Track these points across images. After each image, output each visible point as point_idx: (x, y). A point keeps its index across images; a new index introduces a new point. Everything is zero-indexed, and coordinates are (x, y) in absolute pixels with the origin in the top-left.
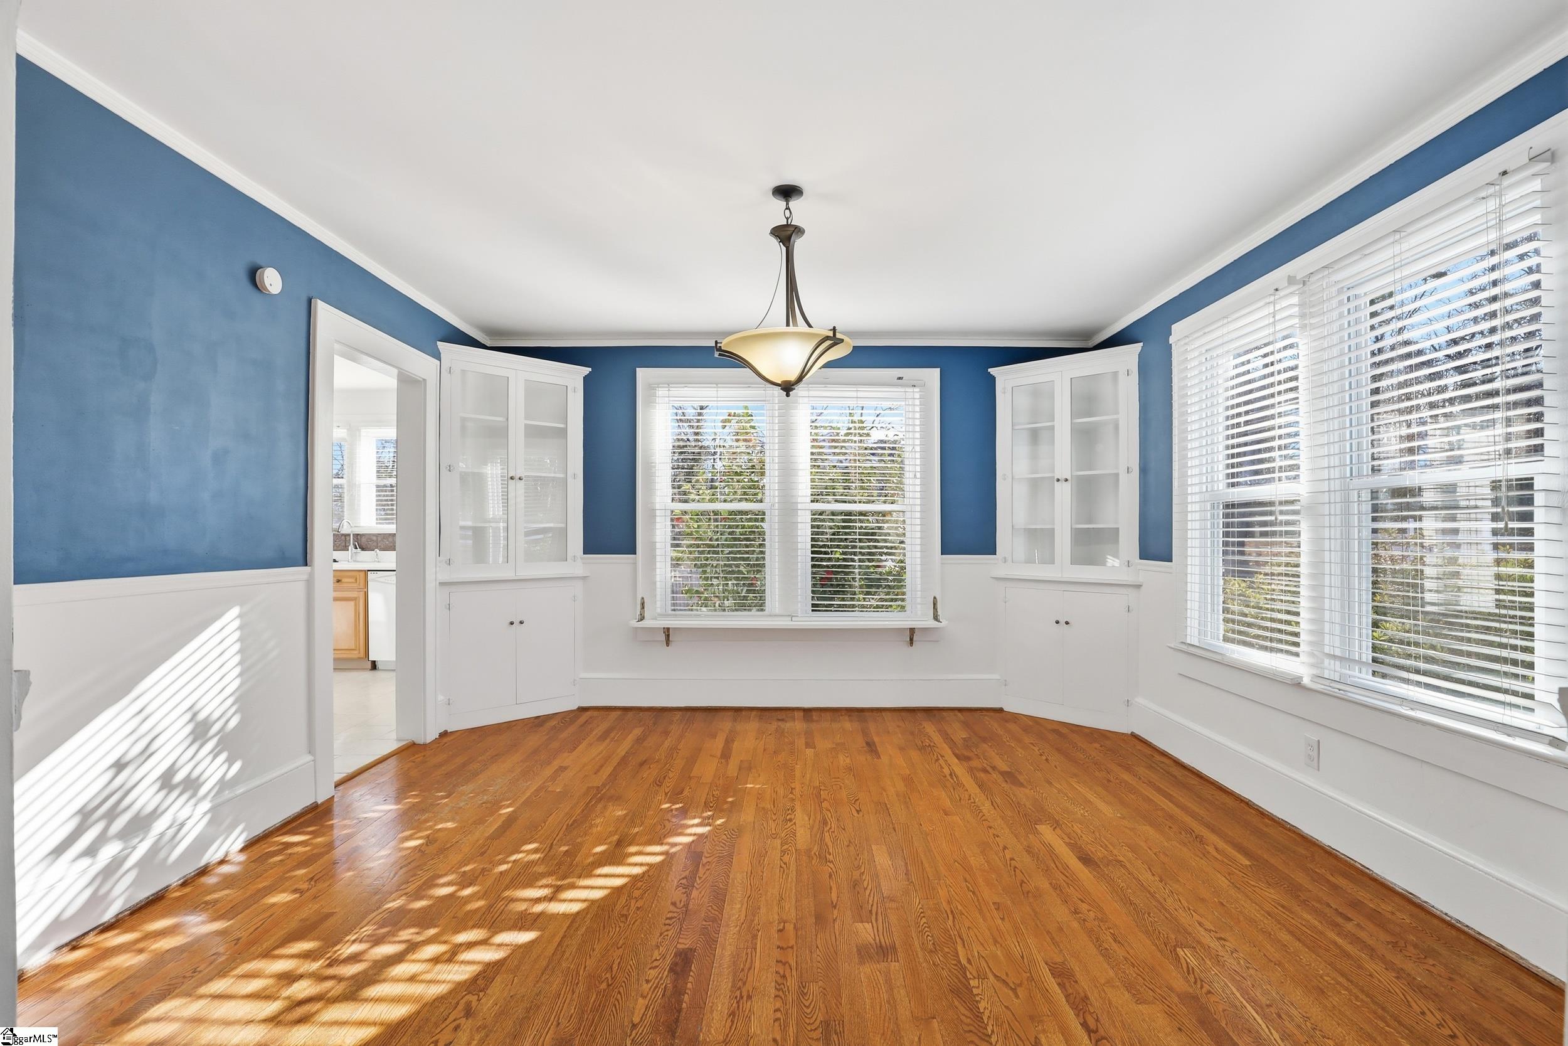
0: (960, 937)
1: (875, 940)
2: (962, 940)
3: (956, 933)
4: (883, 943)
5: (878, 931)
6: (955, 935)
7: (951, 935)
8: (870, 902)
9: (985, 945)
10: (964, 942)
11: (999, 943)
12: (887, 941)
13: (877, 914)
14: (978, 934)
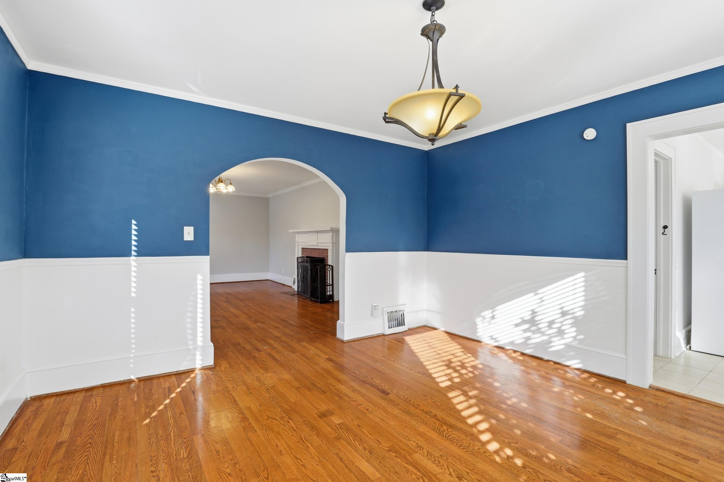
0: (295, 430)
1: (330, 418)
2: (294, 430)
3: (298, 432)
4: (325, 418)
5: (331, 421)
6: (298, 430)
7: (300, 430)
8: (345, 434)
9: (283, 430)
10: (293, 428)
11: (278, 433)
12: (324, 419)
13: (338, 429)
14: (288, 435)
